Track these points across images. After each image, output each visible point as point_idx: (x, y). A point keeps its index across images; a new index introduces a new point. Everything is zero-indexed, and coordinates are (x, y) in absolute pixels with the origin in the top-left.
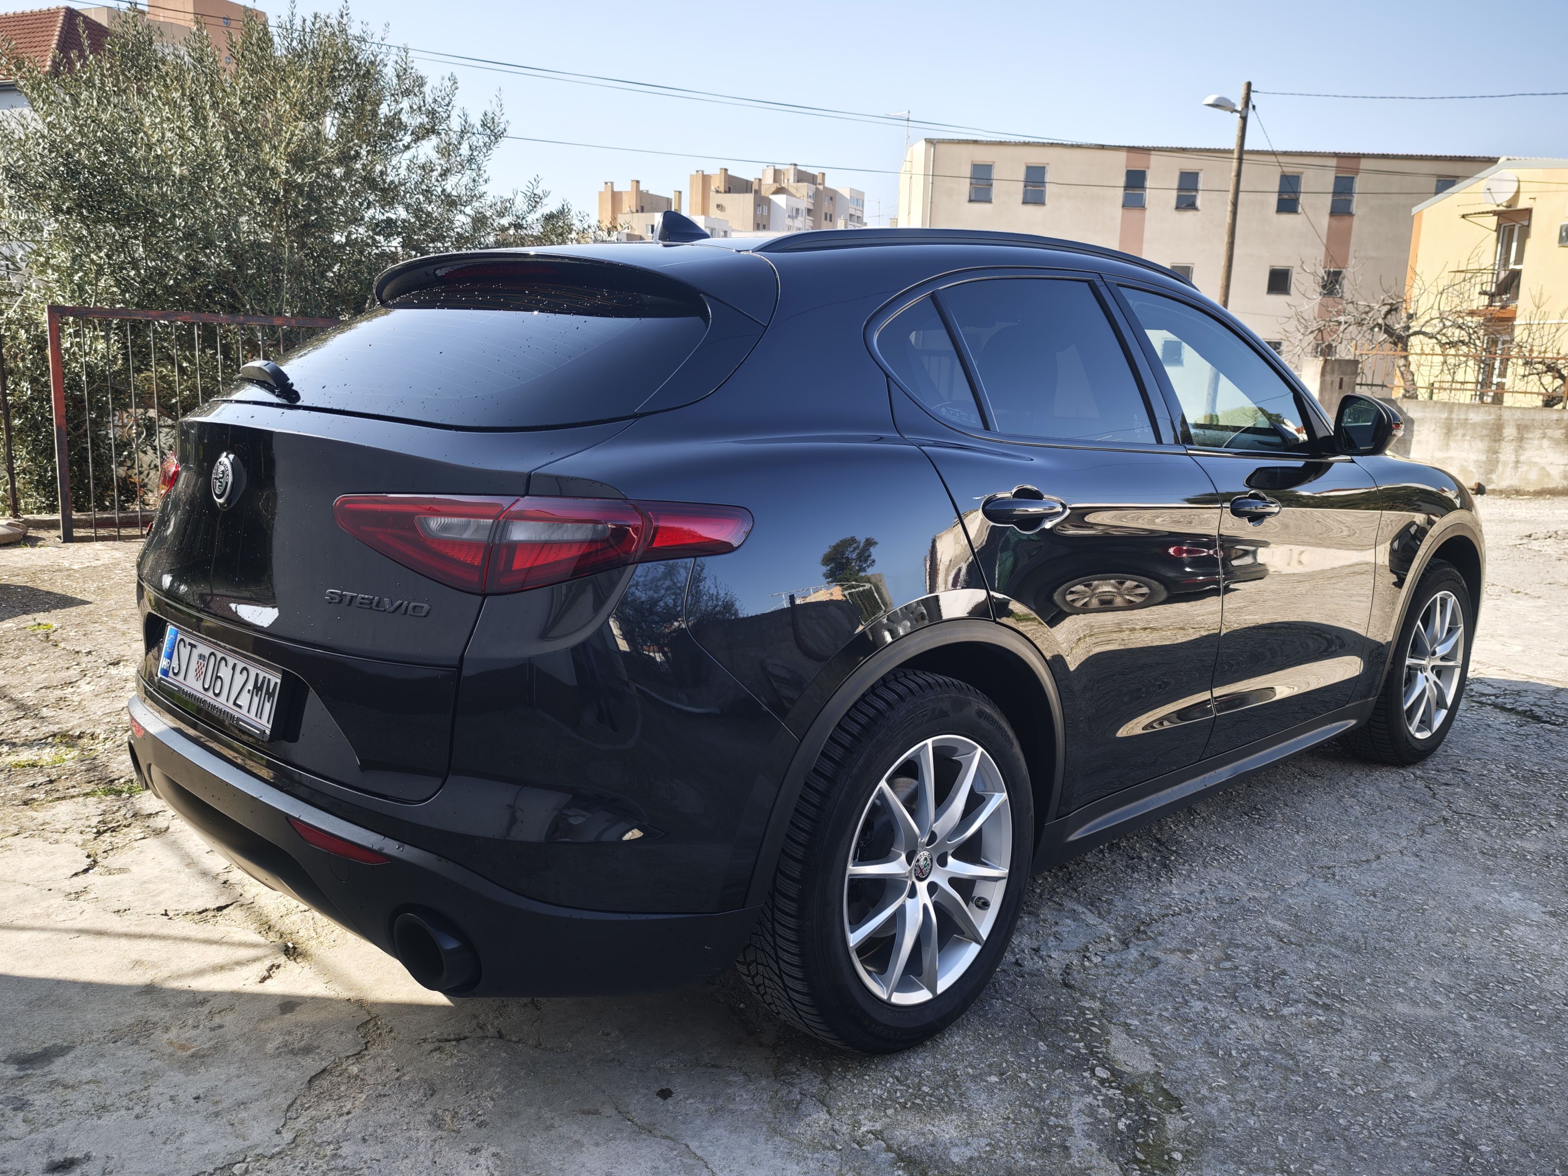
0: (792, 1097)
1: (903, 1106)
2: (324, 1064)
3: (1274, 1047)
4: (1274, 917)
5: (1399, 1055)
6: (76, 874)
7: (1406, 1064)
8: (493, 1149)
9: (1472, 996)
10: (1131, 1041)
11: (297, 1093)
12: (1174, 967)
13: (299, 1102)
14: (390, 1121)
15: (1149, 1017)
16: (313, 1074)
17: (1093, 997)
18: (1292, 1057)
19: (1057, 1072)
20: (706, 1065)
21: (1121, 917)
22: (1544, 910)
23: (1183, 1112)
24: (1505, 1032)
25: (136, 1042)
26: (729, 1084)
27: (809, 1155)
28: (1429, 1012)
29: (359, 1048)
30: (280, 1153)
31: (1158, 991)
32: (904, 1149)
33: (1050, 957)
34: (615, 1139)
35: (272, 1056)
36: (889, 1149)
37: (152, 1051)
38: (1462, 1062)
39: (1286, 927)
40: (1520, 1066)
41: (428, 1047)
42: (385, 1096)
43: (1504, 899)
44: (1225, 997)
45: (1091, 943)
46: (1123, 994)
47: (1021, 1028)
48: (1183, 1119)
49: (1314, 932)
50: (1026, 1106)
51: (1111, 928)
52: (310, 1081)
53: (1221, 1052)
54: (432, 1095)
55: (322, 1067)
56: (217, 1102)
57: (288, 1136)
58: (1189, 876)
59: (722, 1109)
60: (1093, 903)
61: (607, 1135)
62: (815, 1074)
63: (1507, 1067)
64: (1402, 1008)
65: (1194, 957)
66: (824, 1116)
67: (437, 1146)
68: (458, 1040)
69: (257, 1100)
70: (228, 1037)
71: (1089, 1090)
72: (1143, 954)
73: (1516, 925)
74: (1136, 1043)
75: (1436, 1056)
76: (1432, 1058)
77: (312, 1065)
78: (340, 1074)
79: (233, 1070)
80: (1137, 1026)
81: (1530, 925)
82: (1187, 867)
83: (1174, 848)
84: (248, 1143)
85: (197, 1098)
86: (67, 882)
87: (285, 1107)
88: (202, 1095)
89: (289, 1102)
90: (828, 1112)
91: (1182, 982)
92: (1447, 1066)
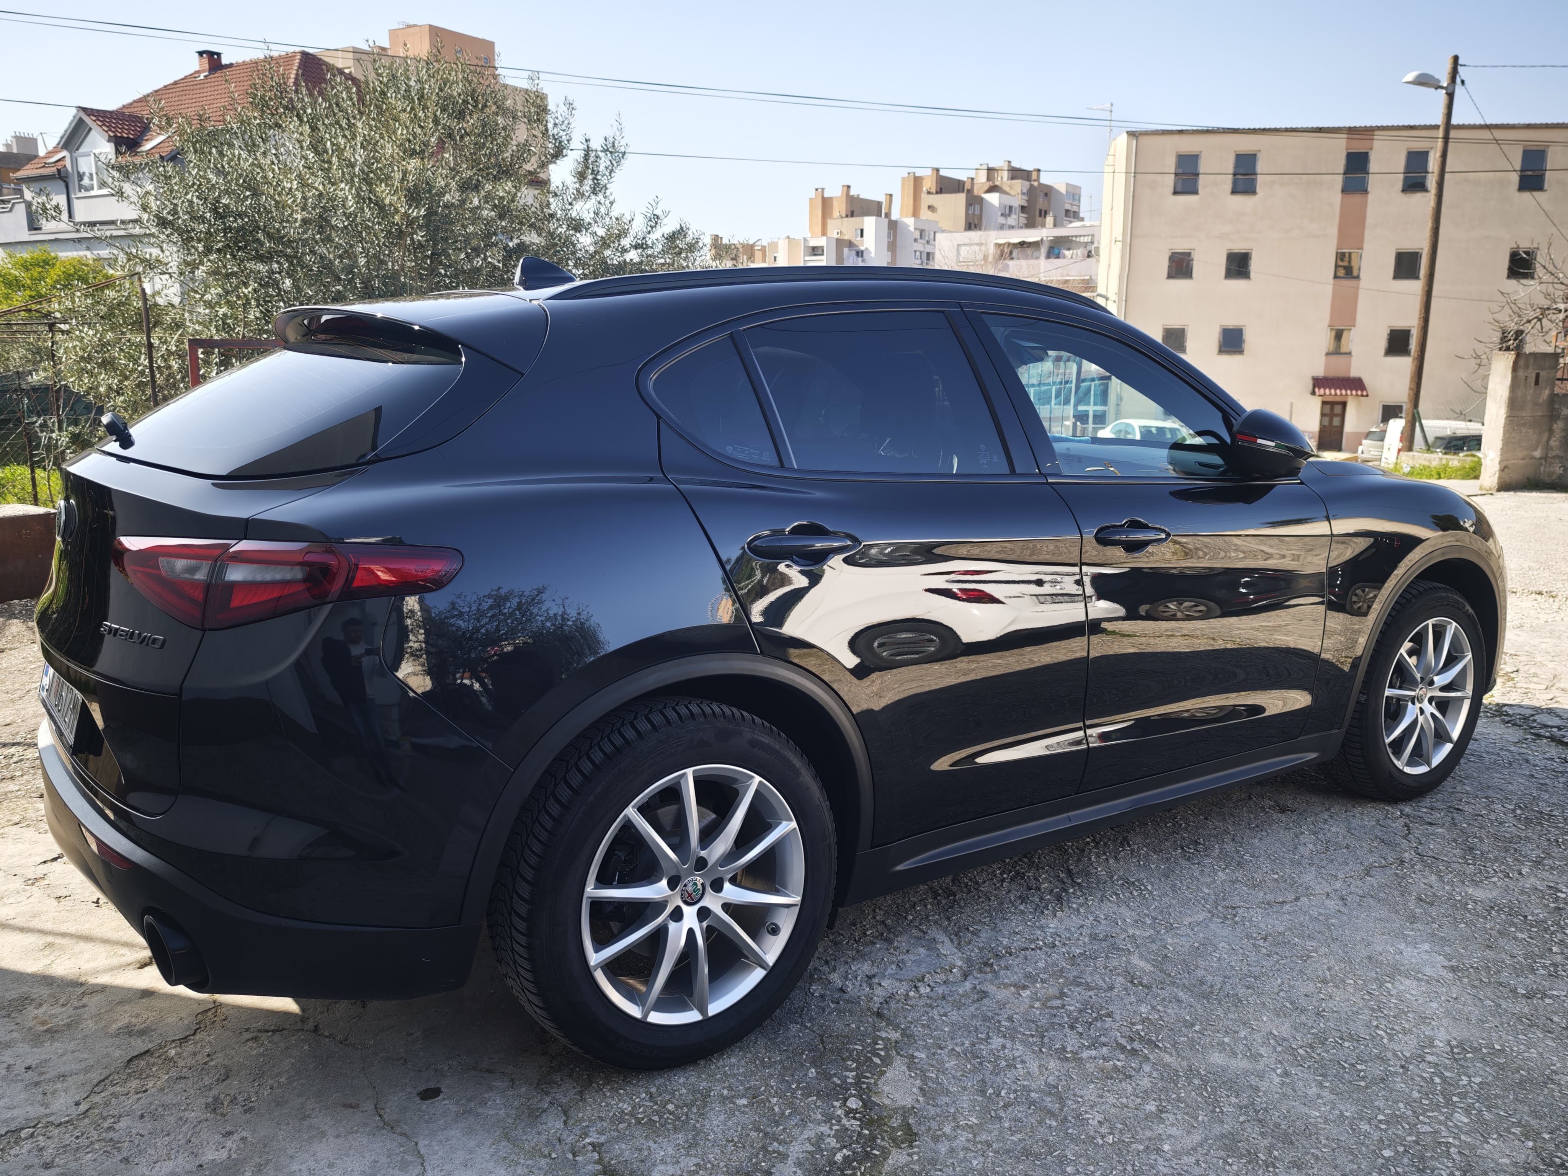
0: (540, 1105)
1: (639, 1122)
2: (150, 1046)
3: (1051, 1090)
4: (1141, 956)
5: (1178, 1107)
6: (45, 862)
7: (1179, 1117)
8: (244, 1134)
9: (1301, 1051)
10: (908, 1073)
11: (113, 1069)
12: (997, 1002)
13: (111, 1078)
14: (174, 1102)
15: (939, 1051)
16: (136, 1053)
17: (896, 1027)
18: (1061, 1100)
19: (810, 1099)
20: (481, 1070)
21: (979, 948)
22: (1447, 964)
23: (911, 1147)
24: (1314, 1091)
25: (9, 1016)
26: (491, 1089)
27: (522, 1161)
28: (1243, 1064)
29: (188, 1033)
30: (67, 1122)
31: (966, 1026)
32: (613, 1162)
33: (880, 984)
34: (356, 1132)
35: (111, 1036)
36: (600, 1161)
37: (17, 1024)
38: (1242, 1119)
39: (1148, 967)
40: (1303, 1128)
41: (247, 1036)
42: (185, 1078)
43: (1408, 951)
44: (1032, 1036)
45: (929, 973)
46: (928, 1027)
47: (803, 1053)
48: (908, 1155)
49: (1173, 974)
50: (758, 1130)
51: (961, 959)
52: (130, 1060)
53: (990, 1091)
54: (223, 1080)
55: (146, 1049)
56: (42, 1073)
57: (83, 1107)
58: (1078, 910)
59: (470, 1112)
60: (958, 935)
61: (352, 1128)
62: (575, 1085)
63: (1289, 1127)
64: (1217, 1058)
65: (1026, 993)
66: (559, 1125)
67: (198, 1128)
68: (274, 1031)
69: (77, 1074)
70: (85, 1016)
71: (829, 1118)
72: (975, 988)
73: (1402, 979)
74: (911, 1076)
75: (1218, 1110)
76: (1213, 1111)
77: (140, 1045)
78: (159, 1056)
79: (72, 1046)
80: (921, 1059)
81: (1419, 980)
82: (1081, 900)
83: (1080, 881)
84: (47, 1111)
85: (28, 1068)
86: (33, 869)
87: (96, 1082)
88: (34, 1066)
89: (102, 1078)
90: (565, 1123)
91: (997, 1018)
92: (1223, 1122)
